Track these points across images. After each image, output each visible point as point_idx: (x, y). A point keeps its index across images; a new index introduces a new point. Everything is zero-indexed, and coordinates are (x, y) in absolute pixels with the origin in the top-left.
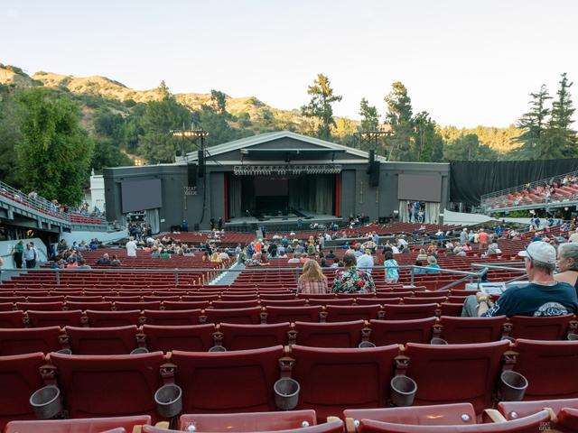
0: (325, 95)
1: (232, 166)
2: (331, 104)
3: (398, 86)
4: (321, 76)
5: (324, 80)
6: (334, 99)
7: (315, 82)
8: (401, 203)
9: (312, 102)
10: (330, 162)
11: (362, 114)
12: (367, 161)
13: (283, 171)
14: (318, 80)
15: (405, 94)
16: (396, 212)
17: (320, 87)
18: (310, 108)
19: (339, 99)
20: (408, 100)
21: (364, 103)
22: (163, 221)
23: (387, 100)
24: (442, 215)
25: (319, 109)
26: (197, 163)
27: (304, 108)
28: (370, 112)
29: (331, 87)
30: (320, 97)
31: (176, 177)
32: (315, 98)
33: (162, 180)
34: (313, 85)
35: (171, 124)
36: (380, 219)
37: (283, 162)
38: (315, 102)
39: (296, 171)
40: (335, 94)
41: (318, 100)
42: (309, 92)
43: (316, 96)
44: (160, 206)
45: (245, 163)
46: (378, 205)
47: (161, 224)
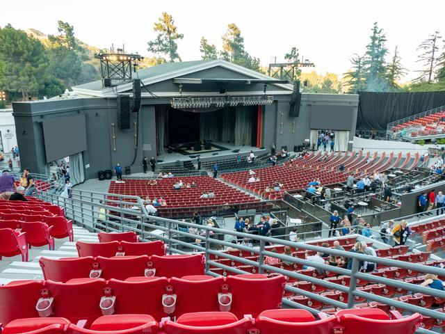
0: (169, 32)
1: (170, 98)
2: (175, 41)
3: (233, 27)
4: (165, 15)
5: (168, 18)
6: (178, 36)
7: (160, 20)
8: (312, 131)
9: (159, 38)
10: (262, 93)
11: (202, 51)
13: (221, 104)
14: (163, 18)
15: (238, 35)
16: (307, 140)
17: (165, 24)
18: (156, 44)
19: (180, 36)
20: (241, 40)
21: (204, 42)
22: (88, 166)
23: (224, 39)
24: (351, 142)
25: (165, 45)
26: (131, 95)
27: (151, 44)
28: (209, 49)
29: (175, 25)
30: (166, 34)
31: (101, 113)
32: (160, 35)
33: (86, 116)
34: (158, 22)
35: (21, 54)
36: (295, 147)
37: (217, 94)
38: (161, 39)
39: (234, 103)
40: (178, 32)
41: (163, 36)
42: (155, 29)
43: (162, 33)
44: (84, 148)
45: (184, 94)
46: (294, 135)
47: (85, 171)
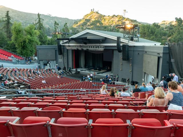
12: (116, 45)
33: (55, 50)
46: (131, 73)
47: (57, 66)
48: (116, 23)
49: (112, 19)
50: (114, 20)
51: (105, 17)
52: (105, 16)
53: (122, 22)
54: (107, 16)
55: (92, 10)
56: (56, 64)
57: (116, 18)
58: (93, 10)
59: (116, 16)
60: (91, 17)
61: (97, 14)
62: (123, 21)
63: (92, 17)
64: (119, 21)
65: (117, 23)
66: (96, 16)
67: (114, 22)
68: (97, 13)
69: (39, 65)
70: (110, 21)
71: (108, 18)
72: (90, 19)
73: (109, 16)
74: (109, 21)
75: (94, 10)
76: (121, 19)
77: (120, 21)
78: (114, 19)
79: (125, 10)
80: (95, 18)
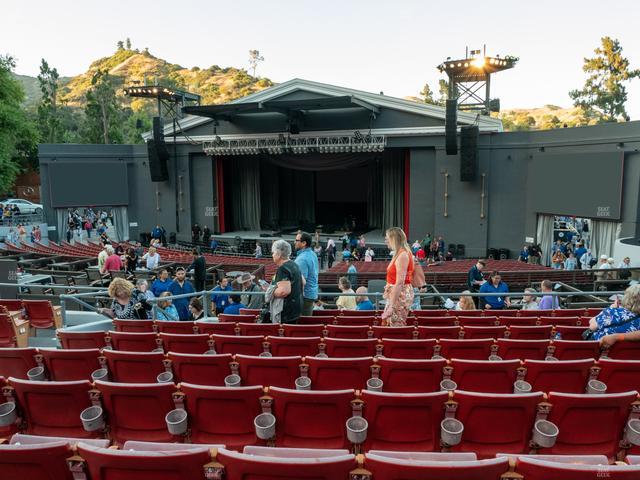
0: (615, 71)
2: (624, 83)
4: (606, 41)
5: (614, 47)
6: (631, 76)
7: (597, 51)
8: (541, 219)
9: (589, 83)
14: (602, 48)
16: (530, 240)
17: (605, 57)
18: (585, 93)
22: (135, 224)
25: (603, 94)
27: (576, 94)
29: (623, 55)
30: (607, 75)
33: (129, 164)
34: (596, 57)
38: (596, 83)
40: (632, 67)
41: (599, 79)
42: (586, 69)
43: (596, 72)
46: (485, 223)
47: (131, 229)
48: (229, 93)
49: (212, 80)
50: (220, 82)
51: (180, 72)
52: (180, 68)
53: (249, 89)
54: (190, 69)
55: (121, 43)
56: (130, 221)
57: (223, 76)
58: (125, 46)
59: (225, 71)
60: (125, 68)
61: (148, 60)
62: (253, 88)
63: (130, 70)
64: (238, 86)
65: (234, 92)
66: (148, 66)
67: (221, 88)
68: (147, 54)
69: (53, 228)
70: (204, 87)
71: (194, 75)
72: (125, 77)
73: (196, 69)
74: (199, 86)
75: (129, 46)
76: (244, 80)
77: (242, 86)
78: (218, 79)
79: (256, 53)
80: (146, 74)
